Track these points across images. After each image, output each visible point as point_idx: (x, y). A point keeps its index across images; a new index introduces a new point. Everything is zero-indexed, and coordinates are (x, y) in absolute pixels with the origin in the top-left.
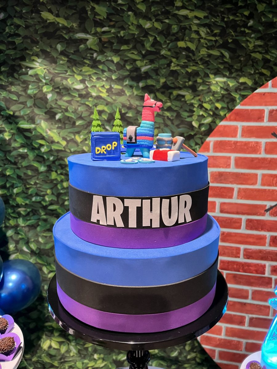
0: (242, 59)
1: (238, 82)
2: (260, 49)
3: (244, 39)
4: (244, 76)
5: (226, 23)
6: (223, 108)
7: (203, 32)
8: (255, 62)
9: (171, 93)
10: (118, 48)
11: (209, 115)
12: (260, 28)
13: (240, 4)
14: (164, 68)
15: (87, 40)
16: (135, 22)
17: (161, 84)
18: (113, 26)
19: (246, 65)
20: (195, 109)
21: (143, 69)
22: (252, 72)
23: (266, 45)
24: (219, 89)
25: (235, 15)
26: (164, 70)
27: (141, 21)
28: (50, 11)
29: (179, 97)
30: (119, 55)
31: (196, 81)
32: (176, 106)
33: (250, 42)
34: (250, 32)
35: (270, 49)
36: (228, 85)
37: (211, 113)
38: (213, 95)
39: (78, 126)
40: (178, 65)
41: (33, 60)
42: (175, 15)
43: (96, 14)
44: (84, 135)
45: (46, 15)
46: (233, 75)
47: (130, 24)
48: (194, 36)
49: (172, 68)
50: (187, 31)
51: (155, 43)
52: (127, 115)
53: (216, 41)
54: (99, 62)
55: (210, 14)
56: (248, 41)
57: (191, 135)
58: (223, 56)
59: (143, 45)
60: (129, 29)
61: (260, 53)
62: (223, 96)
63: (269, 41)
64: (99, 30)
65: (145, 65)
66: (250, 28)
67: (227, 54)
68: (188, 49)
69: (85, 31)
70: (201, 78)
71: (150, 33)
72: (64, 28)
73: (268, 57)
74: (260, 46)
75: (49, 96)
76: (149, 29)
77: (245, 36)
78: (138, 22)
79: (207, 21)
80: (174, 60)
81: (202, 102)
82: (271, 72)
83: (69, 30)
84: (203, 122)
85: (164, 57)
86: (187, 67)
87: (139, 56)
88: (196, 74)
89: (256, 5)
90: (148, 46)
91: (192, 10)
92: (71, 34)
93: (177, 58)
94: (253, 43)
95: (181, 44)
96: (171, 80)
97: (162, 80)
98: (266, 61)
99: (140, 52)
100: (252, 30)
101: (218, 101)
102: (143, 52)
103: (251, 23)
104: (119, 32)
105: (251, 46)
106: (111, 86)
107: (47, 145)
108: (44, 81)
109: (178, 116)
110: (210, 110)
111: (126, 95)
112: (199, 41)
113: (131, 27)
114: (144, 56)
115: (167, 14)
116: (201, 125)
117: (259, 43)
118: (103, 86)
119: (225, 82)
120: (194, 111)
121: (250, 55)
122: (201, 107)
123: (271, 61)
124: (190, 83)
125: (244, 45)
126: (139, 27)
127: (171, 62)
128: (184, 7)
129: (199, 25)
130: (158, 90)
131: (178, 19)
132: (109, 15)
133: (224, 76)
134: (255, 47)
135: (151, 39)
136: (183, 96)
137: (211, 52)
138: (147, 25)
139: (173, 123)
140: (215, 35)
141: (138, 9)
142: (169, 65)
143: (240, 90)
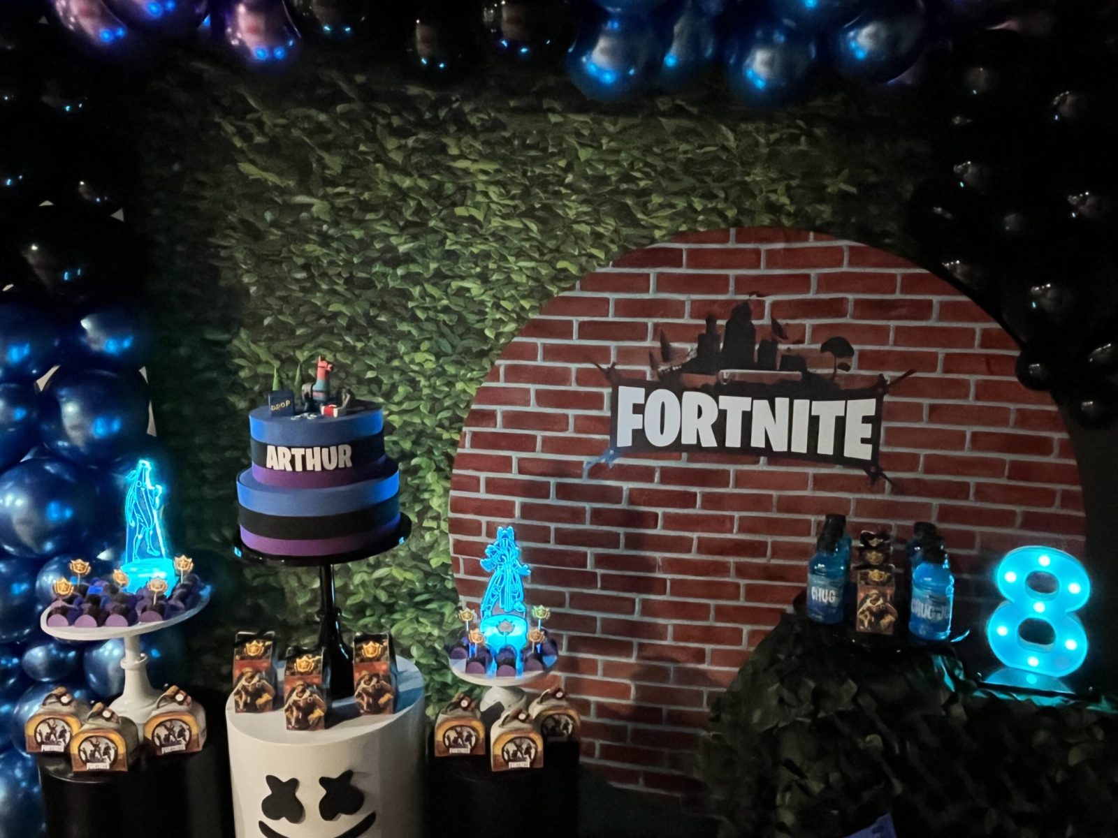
0: (558, 233)
1: (554, 268)
2: (586, 218)
3: (560, 203)
4: (564, 259)
5: (530, 179)
6: (533, 308)
7: (494, 192)
8: (579, 237)
9: (449, 285)
10: (361, 218)
11: (512, 320)
12: (585, 186)
13: (551, 150)
14: (434, 248)
15: (311, 205)
16: (387, 179)
17: (431, 272)
18: (352, 186)
19: (564, 242)
20: (487, 310)
21: (402, 249)
22: (576, 253)
23: (597, 211)
24: (524, 279)
25: (544, 166)
26: (436, 251)
27: (397, 178)
28: (253, 162)
29: (462, 291)
30: (362, 228)
31: (486, 267)
32: (457, 305)
33: (570, 208)
34: (569, 191)
35: (603, 218)
36: (539, 272)
37: (514, 316)
38: (516, 288)
39: (299, 336)
40: (456, 243)
41: (228, 236)
42: (450, 169)
43: (324, 167)
44: (310, 350)
45: (246, 167)
46: (547, 258)
47: (378, 180)
48: (479, 198)
49: (447, 247)
50: (469, 192)
51: (419, 209)
52: (379, 319)
53: (515, 207)
54: (332, 237)
55: (503, 165)
56: (566, 206)
57: (484, 350)
58: (527, 229)
59: (401, 213)
60: (378, 189)
61: (588, 224)
62: (532, 290)
63: (601, 204)
64: (330, 190)
65: (405, 243)
66: (568, 186)
67: (534, 227)
68: (471, 219)
69: (310, 193)
70: (495, 263)
71: (412, 195)
72: (276, 187)
73: (601, 230)
74: (585, 213)
75: (253, 289)
76: (409, 189)
77: (562, 199)
78: (391, 178)
79: (499, 177)
80: (449, 234)
81: (499, 299)
82: (606, 254)
83: (283, 191)
84: (501, 330)
85: (434, 231)
86: (471, 245)
87: (394, 228)
88: (487, 256)
89: (576, 151)
90: (408, 214)
91: (474, 161)
92: (286, 197)
93: (455, 232)
94: (573, 208)
95: (460, 211)
96: (447, 265)
97: (433, 266)
98: (597, 236)
99: (395, 224)
100: (572, 190)
101: (524, 297)
102: (401, 223)
103: (569, 178)
104: (362, 194)
105: (571, 214)
106: (351, 274)
107: (249, 368)
108: (244, 267)
109: (461, 320)
110: (513, 311)
111: (376, 287)
112: (489, 207)
113: (380, 186)
114: (402, 229)
115: (436, 166)
116: (498, 335)
117: (585, 208)
118: (339, 274)
119: (533, 269)
120: (486, 313)
121: (571, 227)
122: (497, 306)
123: (604, 235)
124: (478, 269)
125: (560, 212)
126: (394, 186)
127: (446, 238)
128: (463, 156)
129: (487, 183)
130: (428, 281)
131: (454, 174)
132: (346, 169)
133: (532, 259)
134: (578, 214)
135: (412, 203)
136: (468, 290)
137: (508, 223)
138: (407, 183)
139: (453, 332)
140: (513, 198)
141: (391, 159)
142: (442, 242)
143: (560, 280)
